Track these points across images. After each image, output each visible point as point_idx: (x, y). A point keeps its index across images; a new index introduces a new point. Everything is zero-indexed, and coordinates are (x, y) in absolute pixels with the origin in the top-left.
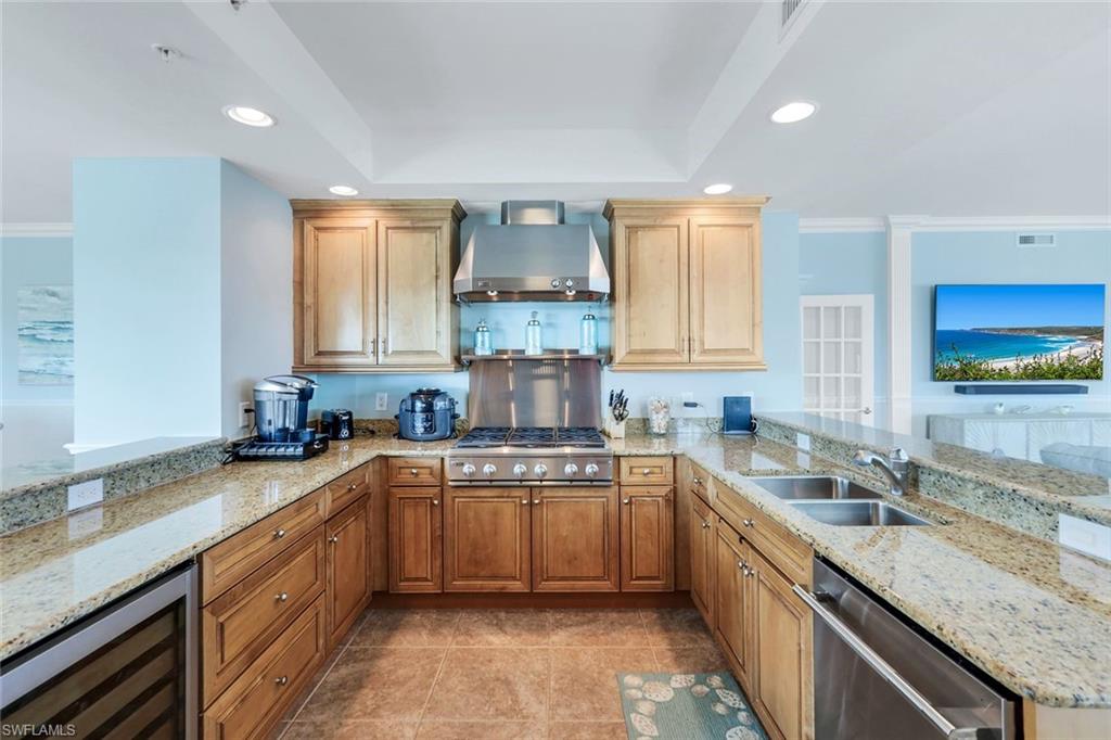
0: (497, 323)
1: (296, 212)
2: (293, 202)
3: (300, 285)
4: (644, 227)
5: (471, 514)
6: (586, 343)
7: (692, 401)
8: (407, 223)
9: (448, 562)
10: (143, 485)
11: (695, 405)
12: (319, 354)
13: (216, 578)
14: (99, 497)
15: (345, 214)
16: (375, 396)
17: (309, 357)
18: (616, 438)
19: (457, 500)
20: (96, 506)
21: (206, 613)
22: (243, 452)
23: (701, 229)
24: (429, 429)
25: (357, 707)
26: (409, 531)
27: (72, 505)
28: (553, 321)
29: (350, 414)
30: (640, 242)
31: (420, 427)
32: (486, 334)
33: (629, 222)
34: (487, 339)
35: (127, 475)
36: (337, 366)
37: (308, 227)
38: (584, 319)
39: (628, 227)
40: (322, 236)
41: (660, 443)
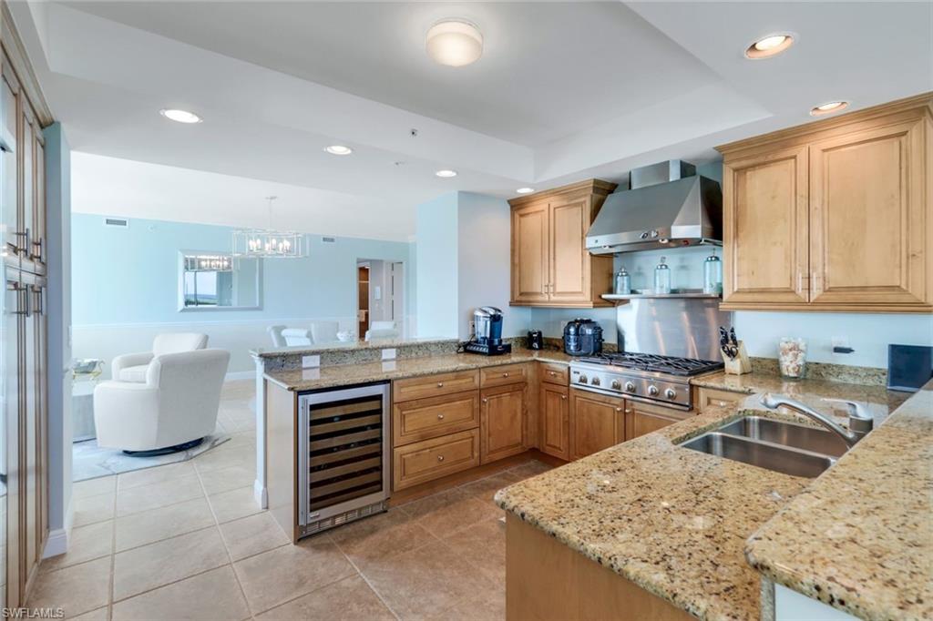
0: (639, 269)
1: (512, 207)
2: (509, 202)
3: (513, 251)
4: (753, 167)
5: (585, 410)
6: (708, 283)
7: (846, 346)
8: (565, 203)
9: (572, 441)
10: (414, 355)
11: (848, 351)
12: (521, 294)
13: (402, 393)
14: (394, 356)
15: (535, 203)
16: (559, 323)
17: (517, 297)
18: (730, 374)
19: (578, 399)
20: (393, 360)
21: (395, 407)
22: (471, 348)
23: (826, 154)
24: (579, 347)
25: (484, 495)
26: (550, 414)
27: (384, 357)
28: (685, 264)
29: (540, 333)
30: (748, 182)
31: (572, 346)
32: (625, 278)
33: (735, 165)
34: (625, 282)
35: (407, 349)
36: (529, 302)
37: (517, 216)
38: (708, 260)
39: (736, 170)
40: (522, 219)
41: (789, 386)
